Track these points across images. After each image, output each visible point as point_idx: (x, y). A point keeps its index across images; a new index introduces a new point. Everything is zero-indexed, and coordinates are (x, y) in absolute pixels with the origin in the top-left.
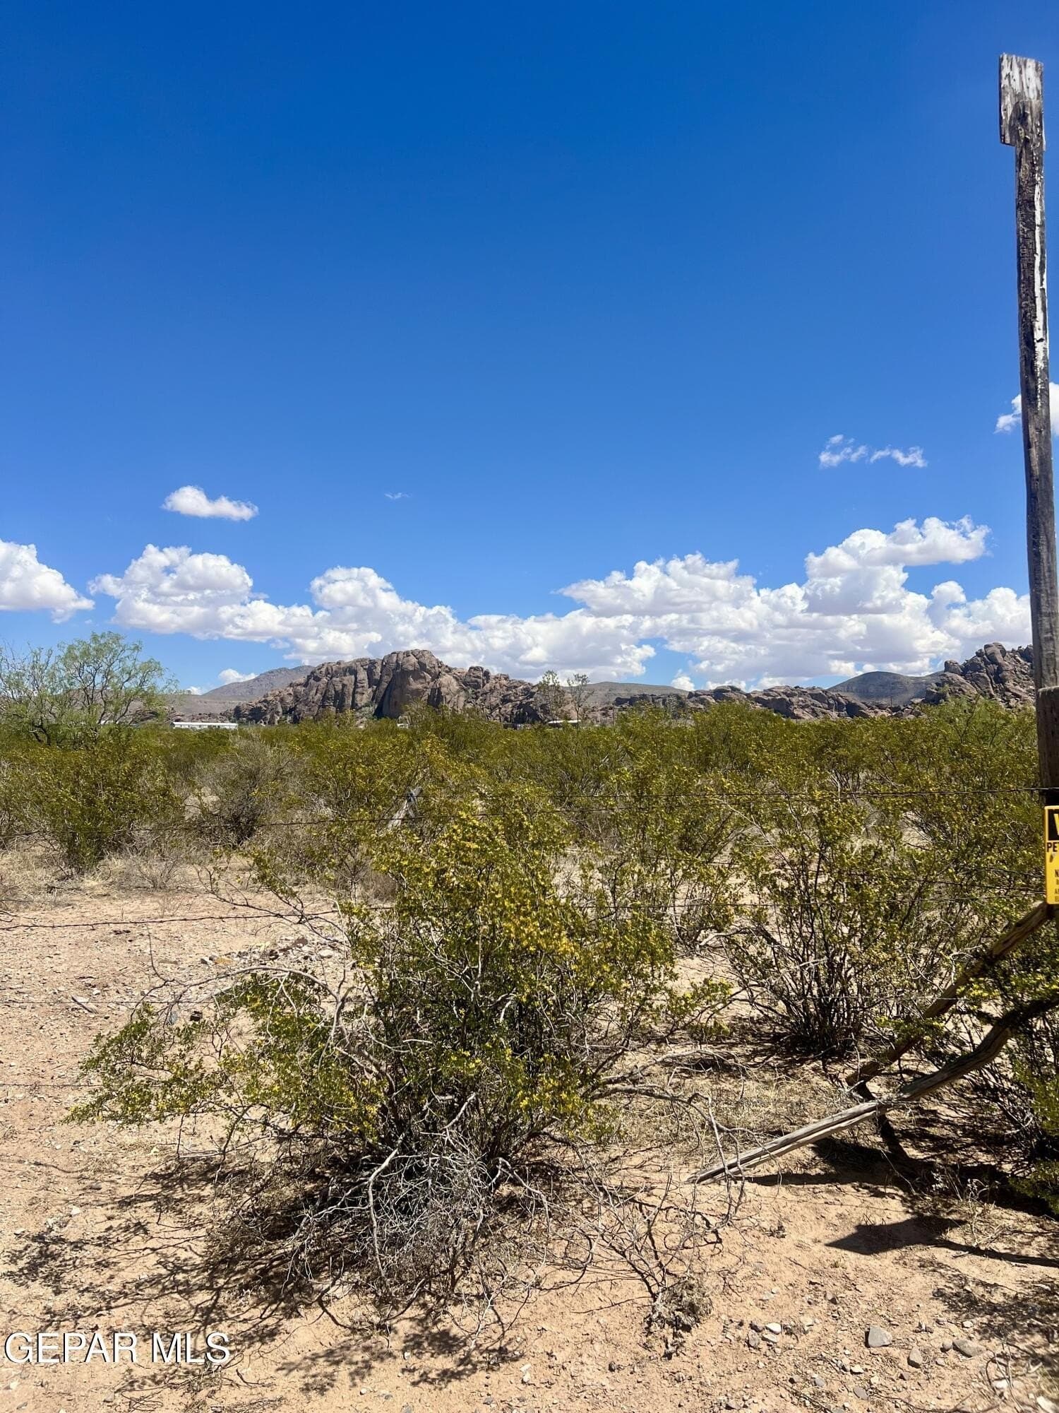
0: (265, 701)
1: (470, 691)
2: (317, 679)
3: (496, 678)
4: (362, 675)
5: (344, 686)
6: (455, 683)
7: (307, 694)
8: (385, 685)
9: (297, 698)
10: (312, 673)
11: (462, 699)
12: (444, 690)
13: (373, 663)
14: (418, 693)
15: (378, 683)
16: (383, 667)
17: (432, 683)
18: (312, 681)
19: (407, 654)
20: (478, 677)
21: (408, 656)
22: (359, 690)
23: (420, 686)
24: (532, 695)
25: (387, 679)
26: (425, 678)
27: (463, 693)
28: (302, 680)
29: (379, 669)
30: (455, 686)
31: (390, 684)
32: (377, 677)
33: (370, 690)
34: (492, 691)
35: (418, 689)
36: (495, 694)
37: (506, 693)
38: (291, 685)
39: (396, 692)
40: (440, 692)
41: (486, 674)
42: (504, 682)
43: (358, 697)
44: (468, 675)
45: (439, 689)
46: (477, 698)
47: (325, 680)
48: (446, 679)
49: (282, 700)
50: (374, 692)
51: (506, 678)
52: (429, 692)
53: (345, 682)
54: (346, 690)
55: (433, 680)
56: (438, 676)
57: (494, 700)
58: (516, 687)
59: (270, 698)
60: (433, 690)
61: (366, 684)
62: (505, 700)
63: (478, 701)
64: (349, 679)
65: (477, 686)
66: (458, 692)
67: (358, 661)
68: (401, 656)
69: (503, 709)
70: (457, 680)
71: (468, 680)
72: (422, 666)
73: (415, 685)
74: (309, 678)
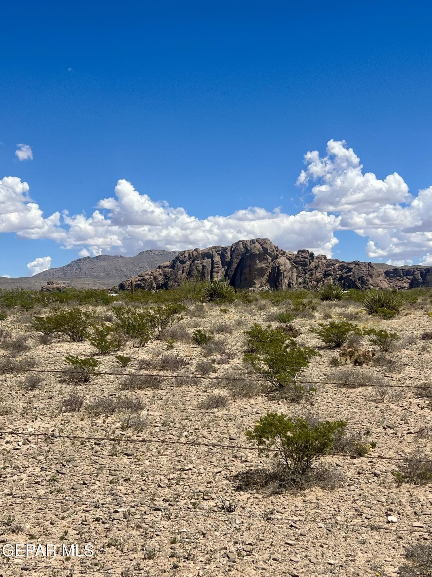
0: (143, 279)
1: (300, 268)
2: (182, 262)
3: (317, 258)
4: (217, 259)
5: (204, 267)
6: (288, 262)
7: (176, 275)
8: (235, 265)
9: (166, 276)
10: (177, 258)
11: (295, 274)
12: (282, 268)
13: (224, 249)
14: (262, 272)
15: (229, 264)
16: (232, 252)
17: (272, 263)
18: (178, 263)
19: (253, 242)
20: (306, 258)
21: (254, 243)
22: (216, 269)
23: (264, 266)
24: (350, 270)
25: (236, 261)
26: (267, 259)
27: (294, 270)
28: (168, 263)
29: (229, 253)
30: (289, 265)
31: (239, 265)
32: (228, 260)
33: (223, 269)
34: (316, 268)
35: (262, 268)
36: (319, 270)
37: (327, 269)
38: (159, 267)
39: (246, 271)
40: (279, 270)
41: (312, 255)
42: (324, 261)
43: (215, 275)
44: (298, 256)
45: (278, 267)
46: (305, 274)
47: (188, 263)
48: (282, 260)
49: (155, 278)
50: (226, 271)
51: (325, 258)
52: (270, 270)
53: (205, 264)
54: (205, 270)
55: (272, 260)
56: (276, 257)
57: (319, 274)
58: (333, 265)
59: (147, 277)
60: (273, 268)
61: (220, 266)
62: (326, 275)
63: (307, 276)
64: (207, 262)
65: (305, 265)
66: (291, 269)
67: (213, 248)
68: (248, 244)
69: (326, 281)
70: (289, 260)
71: (298, 260)
72: (265, 250)
73: (261, 265)
74: (174, 262)
